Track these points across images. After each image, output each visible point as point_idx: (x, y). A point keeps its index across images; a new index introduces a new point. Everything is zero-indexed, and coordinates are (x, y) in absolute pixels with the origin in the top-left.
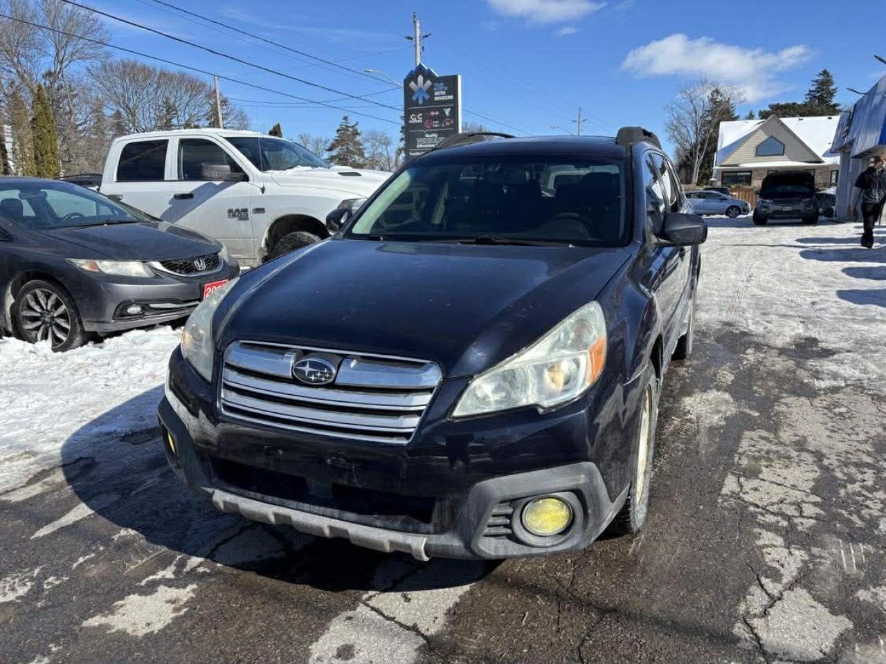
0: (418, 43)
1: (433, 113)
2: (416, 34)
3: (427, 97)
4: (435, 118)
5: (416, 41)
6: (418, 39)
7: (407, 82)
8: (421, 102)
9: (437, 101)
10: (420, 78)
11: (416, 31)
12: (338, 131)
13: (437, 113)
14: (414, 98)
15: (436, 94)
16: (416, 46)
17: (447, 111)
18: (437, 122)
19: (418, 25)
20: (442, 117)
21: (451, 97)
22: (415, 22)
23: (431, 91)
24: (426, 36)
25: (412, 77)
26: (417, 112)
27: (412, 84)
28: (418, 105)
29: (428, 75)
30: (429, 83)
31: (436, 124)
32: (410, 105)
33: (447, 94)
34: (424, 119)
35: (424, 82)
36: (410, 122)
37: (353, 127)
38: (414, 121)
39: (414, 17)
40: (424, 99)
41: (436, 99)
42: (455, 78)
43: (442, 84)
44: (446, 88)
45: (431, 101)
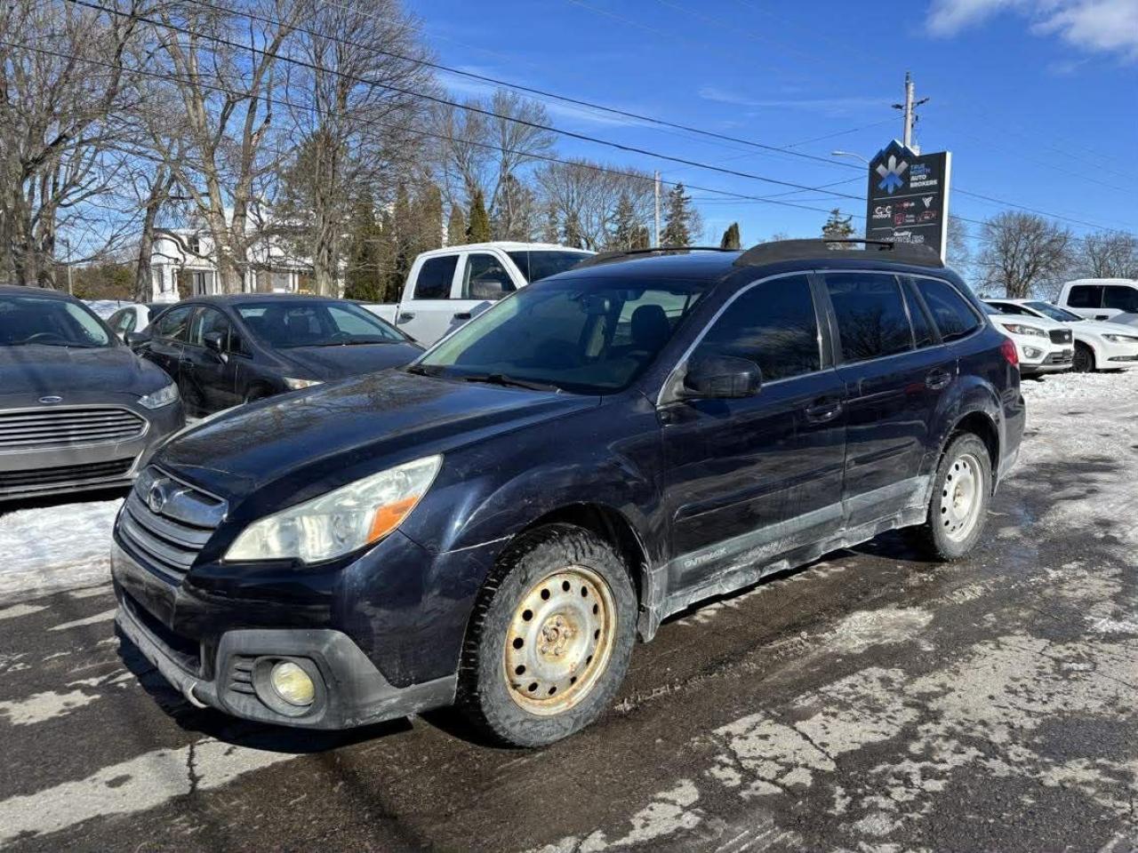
0: (909, 112)
1: (906, 205)
2: (907, 101)
3: (900, 184)
4: (909, 211)
5: (906, 110)
6: (910, 106)
7: (873, 166)
8: (890, 190)
9: (915, 188)
10: (892, 160)
11: (907, 97)
12: (824, 228)
13: (913, 204)
14: (882, 186)
15: (913, 178)
16: (906, 116)
17: (927, 202)
18: (912, 216)
19: (911, 88)
20: (919, 210)
21: (934, 182)
22: (907, 85)
23: (906, 176)
24: (922, 102)
25: (881, 159)
26: (884, 204)
27: (881, 169)
28: (887, 194)
29: (903, 155)
30: (904, 165)
31: (910, 218)
32: (876, 194)
33: (929, 178)
34: (894, 212)
35: (898, 163)
36: (874, 216)
37: (845, 222)
38: (879, 215)
39: (907, 78)
40: (896, 186)
41: (912, 185)
42: (941, 157)
43: (923, 165)
44: (928, 170)
45: (906, 188)
